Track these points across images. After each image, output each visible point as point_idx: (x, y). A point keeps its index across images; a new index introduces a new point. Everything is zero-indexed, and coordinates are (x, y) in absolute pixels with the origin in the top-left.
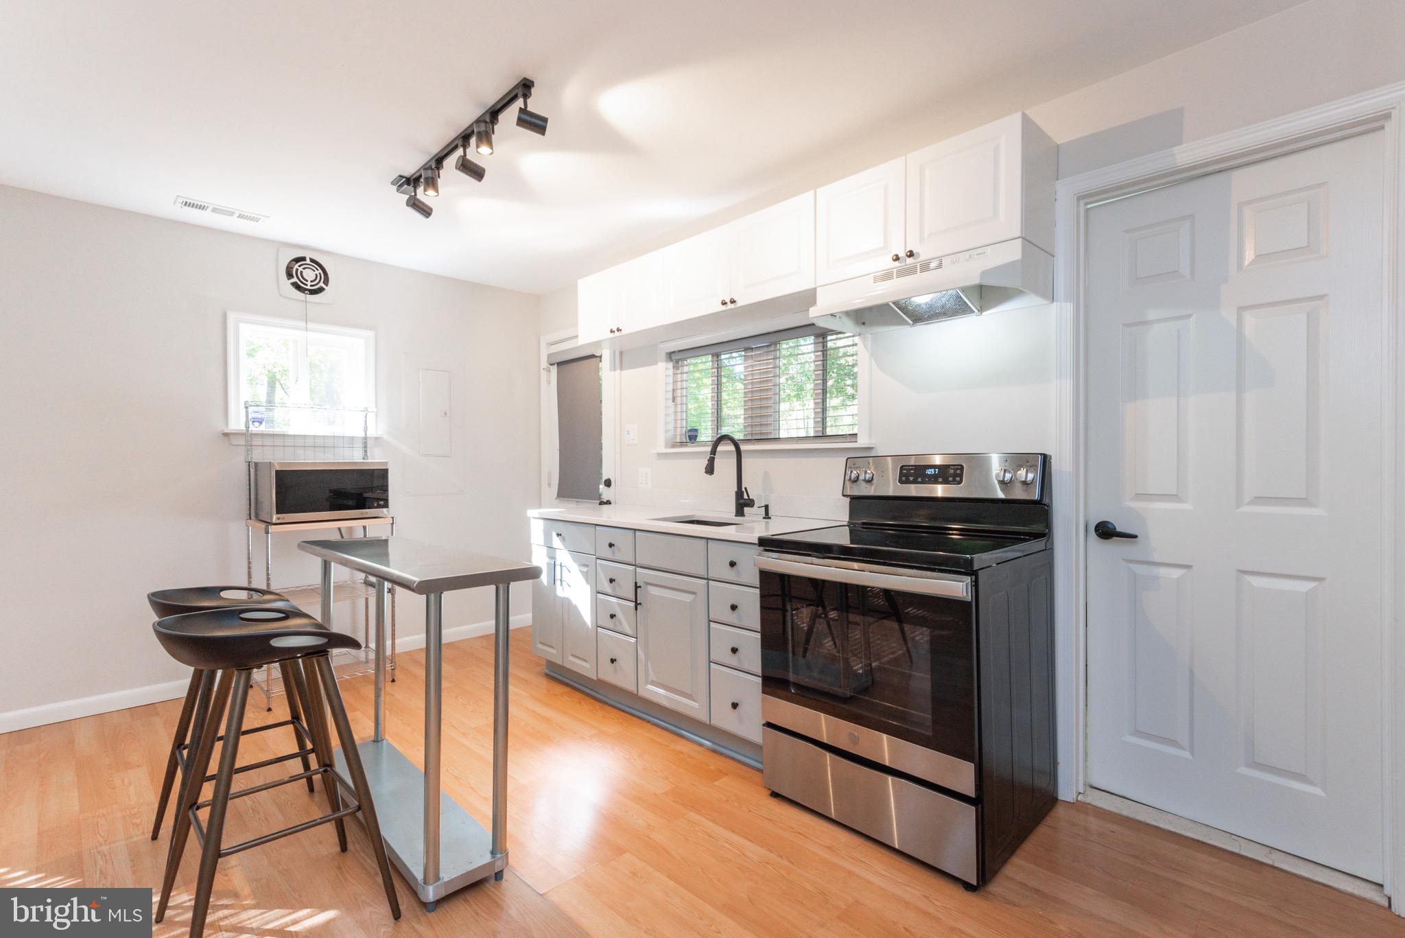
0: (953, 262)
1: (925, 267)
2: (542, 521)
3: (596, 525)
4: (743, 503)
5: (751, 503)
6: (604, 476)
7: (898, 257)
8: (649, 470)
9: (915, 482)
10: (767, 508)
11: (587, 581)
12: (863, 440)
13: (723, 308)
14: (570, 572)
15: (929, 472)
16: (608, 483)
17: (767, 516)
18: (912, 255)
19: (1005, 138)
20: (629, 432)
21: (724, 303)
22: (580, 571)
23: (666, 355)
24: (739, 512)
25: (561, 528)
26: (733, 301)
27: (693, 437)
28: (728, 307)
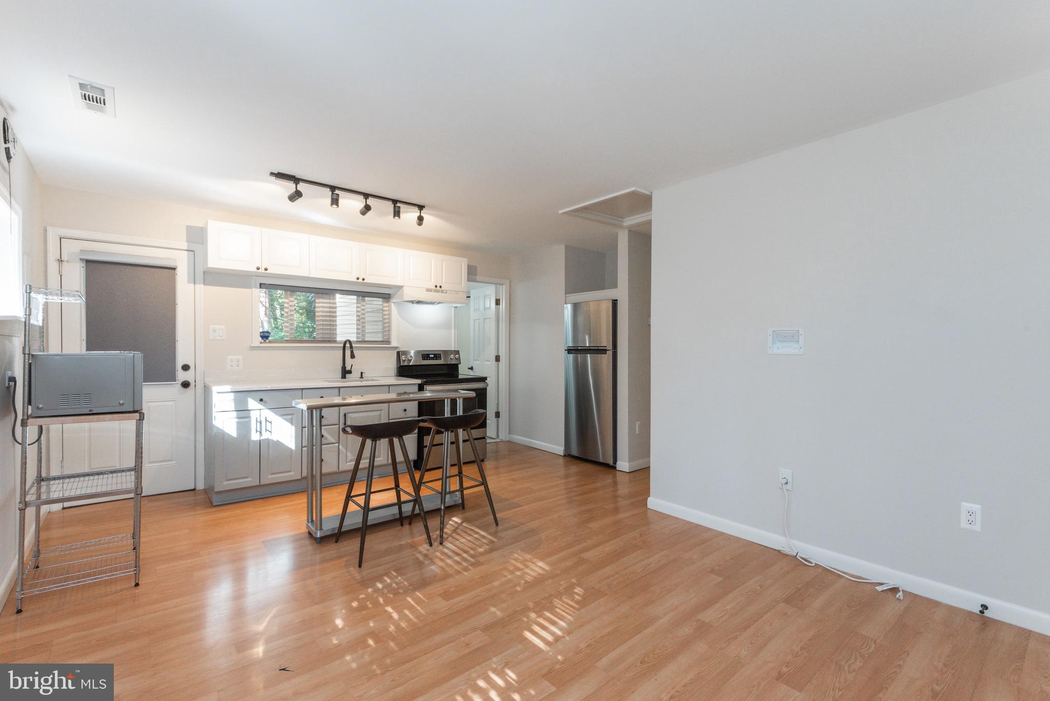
0: (449, 292)
1: (442, 292)
2: (232, 394)
3: (303, 389)
4: (345, 372)
5: (350, 372)
6: (180, 363)
7: (436, 286)
8: (240, 357)
9: (427, 359)
10: (362, 373)
11: (292, 424)
12: (394, 344)
13: (356, 280)
14: (271, 423)
15: (430, 356)
16: (186, 368)
17: (362, 377)
18: (441, 287)
19: (464, 263)
20: (214, 331)
21: (358, 279)
22: (284, 419)
23: (260, 284)
24: (344, 377)
25: (261, 395)
26: (363, 279)
27: (265, 336)
28: (359, 281)
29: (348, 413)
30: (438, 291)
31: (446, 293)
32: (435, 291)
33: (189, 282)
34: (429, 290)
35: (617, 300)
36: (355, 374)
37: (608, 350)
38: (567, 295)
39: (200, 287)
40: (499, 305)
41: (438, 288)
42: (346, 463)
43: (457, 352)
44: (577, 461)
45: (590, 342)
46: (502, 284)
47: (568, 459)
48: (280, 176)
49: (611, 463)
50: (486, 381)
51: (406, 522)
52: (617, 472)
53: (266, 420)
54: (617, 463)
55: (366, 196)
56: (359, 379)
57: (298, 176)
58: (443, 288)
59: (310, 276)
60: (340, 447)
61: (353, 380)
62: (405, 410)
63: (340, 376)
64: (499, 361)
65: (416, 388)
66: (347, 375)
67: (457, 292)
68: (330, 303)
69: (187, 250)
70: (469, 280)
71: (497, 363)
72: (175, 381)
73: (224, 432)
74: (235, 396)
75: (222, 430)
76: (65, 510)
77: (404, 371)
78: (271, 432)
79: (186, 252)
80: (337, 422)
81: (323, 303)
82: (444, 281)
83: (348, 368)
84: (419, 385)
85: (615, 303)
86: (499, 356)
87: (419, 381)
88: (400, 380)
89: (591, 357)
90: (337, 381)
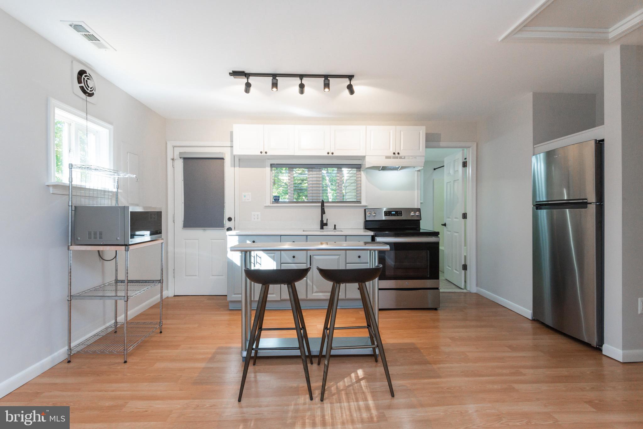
0: (408, 158)
1: (401, 158)
2: (237, 237)
3: (281, 235)
4: (323, 225)
5: (326, 224)
6: (226, 216)
7: (394, 153)
8: (259, 213)
9: (389, 216)
10: (335, 226)
11: (274, 260)
12: (363, 203)
13: (327, 155)
14: (261, 258)
15: (392, 213)
16: (230, 219)
17: (335, 228)
18: (398, 153)
19: (422, 131)
20: (245, 196)
21: (328, 153)
22: (269, 256)
23: (271, 165)
24: (322, 228)
25: (254, 238)
26: (333, 154)
27: (276, 199)
28: (329, 155)
29: (313, 255)
30: (397, 158)
31: (404, 158)
32: (394, 158)
33: (231, 166)
34: (387, 157)
35: (603, 140)
36: (330, 226)
37: (591, 203)
38: (535, 146)
39: (237, 169)
40: (466, 167)
41: (397, 155)
42: (313, 293)
43: (419, 210)
44: (550, 331)
45: (568, 194)
46: (469, 147)
47: (537, 325)
48: (235, 74)
49: (594, 343)
50: (439, 236)
51: (315, 360)
52: (604, 357)
53: (257, 256)
54: (604, 346)
55: (301, 76)
56: (333, 230)
57: (247, 72)
58: (401, 155)
59: (295, 155)
60: (308, 281)
61: (328, 231)
62: (359, 257)
63: (319, 227)
64: (466, 218)
65: (369, 240)
66: (324, 226)
67: (415, 157)
68: (317, 174)
69: (230, 147)
70: (426, 147)
71: (464, 220)
72: (224, 227)
73: (233, 262)
74: (239, 238)
75: (232, 260)
76: (175, 297)
77: (369, 225)
78: (261, 264)
79: (230, 148)
80: (305, 261)
81: (312, 175)
82: (402, 148)
83: (325, 222)
84: (372, 236)
85: (600, 145)
86: (466, 214)
87: (372, 233)
88: (365, 232)
89: (570, 213)
90: (318, 231)
